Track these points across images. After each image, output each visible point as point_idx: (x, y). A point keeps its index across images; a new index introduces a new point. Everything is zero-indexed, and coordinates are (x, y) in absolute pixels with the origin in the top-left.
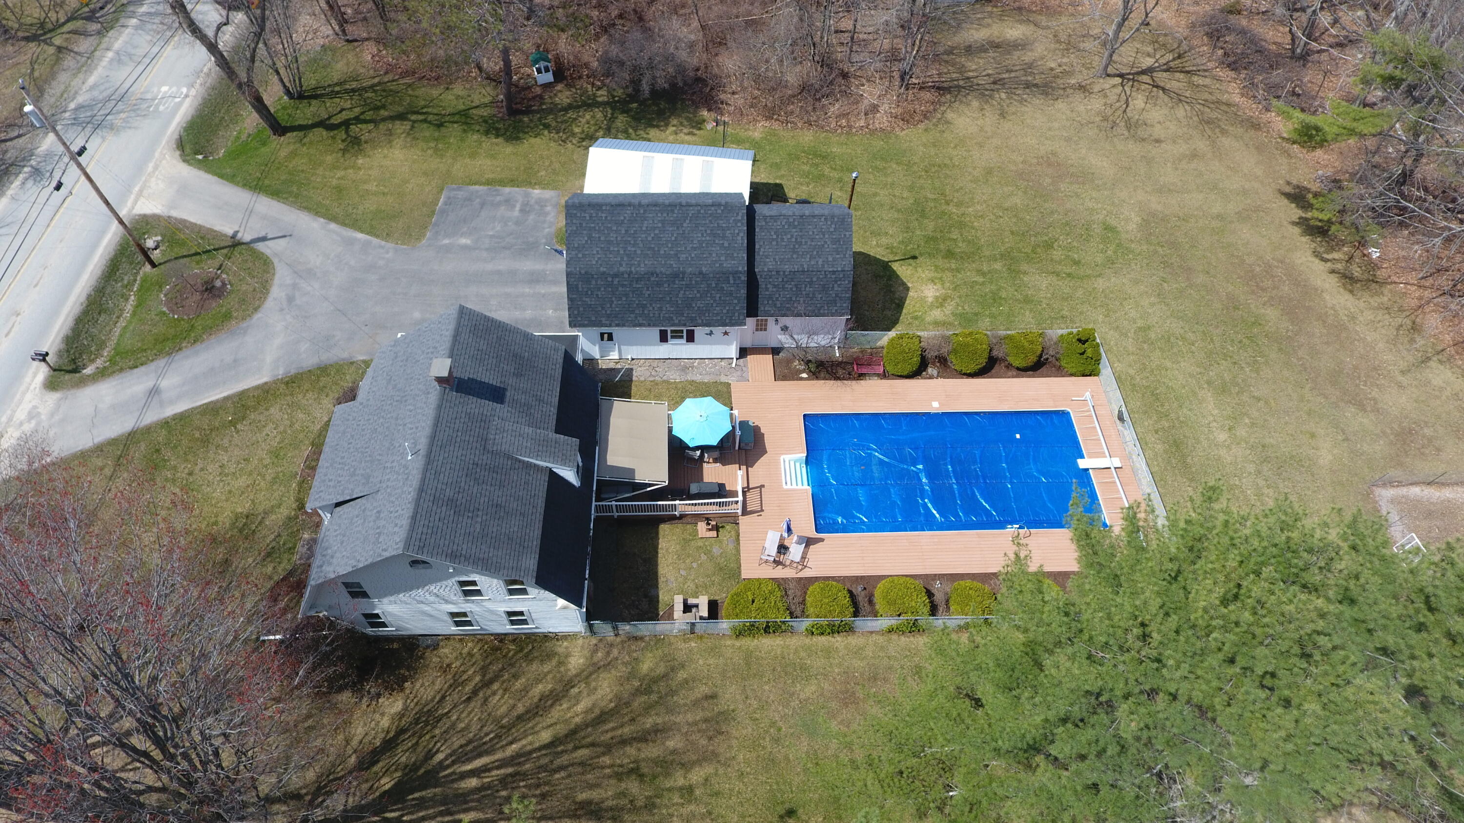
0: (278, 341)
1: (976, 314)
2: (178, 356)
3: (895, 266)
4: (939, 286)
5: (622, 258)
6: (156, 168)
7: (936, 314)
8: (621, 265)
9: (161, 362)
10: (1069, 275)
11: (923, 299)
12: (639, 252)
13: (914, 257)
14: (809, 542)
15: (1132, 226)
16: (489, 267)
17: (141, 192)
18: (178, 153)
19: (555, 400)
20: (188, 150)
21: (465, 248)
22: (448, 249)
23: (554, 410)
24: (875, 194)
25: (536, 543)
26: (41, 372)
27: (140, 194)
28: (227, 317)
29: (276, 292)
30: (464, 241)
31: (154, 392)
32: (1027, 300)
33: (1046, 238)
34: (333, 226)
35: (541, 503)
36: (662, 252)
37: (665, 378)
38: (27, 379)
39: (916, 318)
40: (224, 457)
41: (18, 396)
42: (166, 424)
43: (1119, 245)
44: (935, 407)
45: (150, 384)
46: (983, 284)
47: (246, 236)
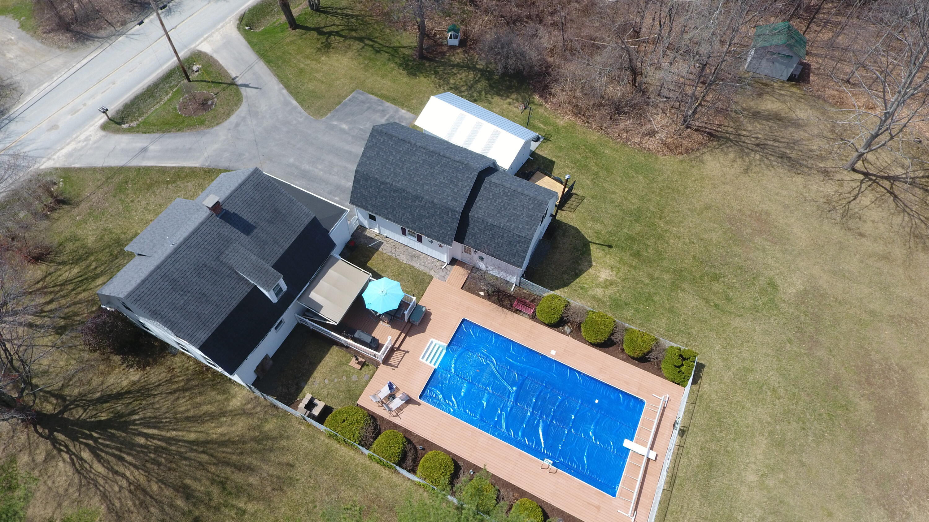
0: (216, 146)
1: (626, 304)
2: (167, 135)
3: (593, 247)
4: (614, 273)
5: (390, 174)
6: (222, 27)
7: (599, 292)
8: (388, 178)
9: (157, 135)
10: (716, 305)
11: (596, 277)
12: (402, 174)
13: (610, 246)
14: (409, 401)
15: (792, 290)
16: (347, 147)
17: (207, 37)
18: (238, 22)
19: (286, 246)
20: (244, 22)
21: (343, 131)
22: (333, 128)
23: (282, 252)
24: (614, 193)
25: (214, 326)
26: (103, 119)
27: (205, 39)
28: (202, 123)
29: (233, 119)
30: (345, 126)
31: (144, 150)
32: (671, 310)
33: (718, 272)
34: (285, 91)
35: (234, 304)
36: (415, 179)
37: (398, 257)
38: (96, 120)
39: (582, 288)
40: (152, 199)
41: (87, 127)
42: (139, 170)
43: (772, 300)
44: (552, 354)
45: (145, 145)
46: (647, 285)
47: (239, 81)
